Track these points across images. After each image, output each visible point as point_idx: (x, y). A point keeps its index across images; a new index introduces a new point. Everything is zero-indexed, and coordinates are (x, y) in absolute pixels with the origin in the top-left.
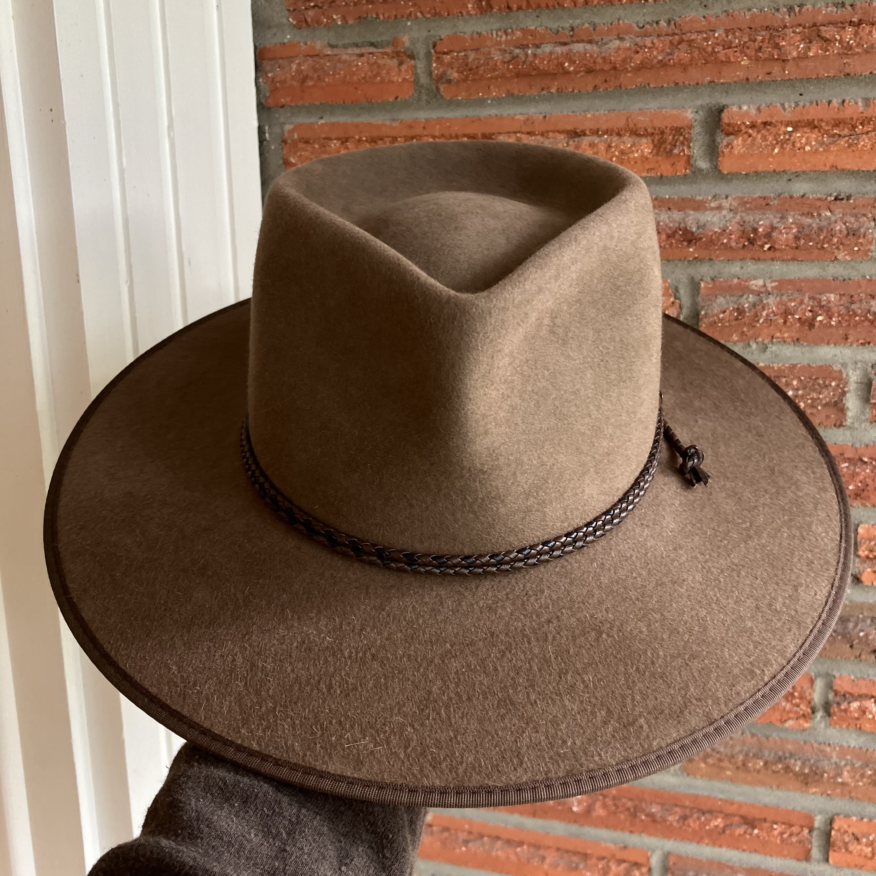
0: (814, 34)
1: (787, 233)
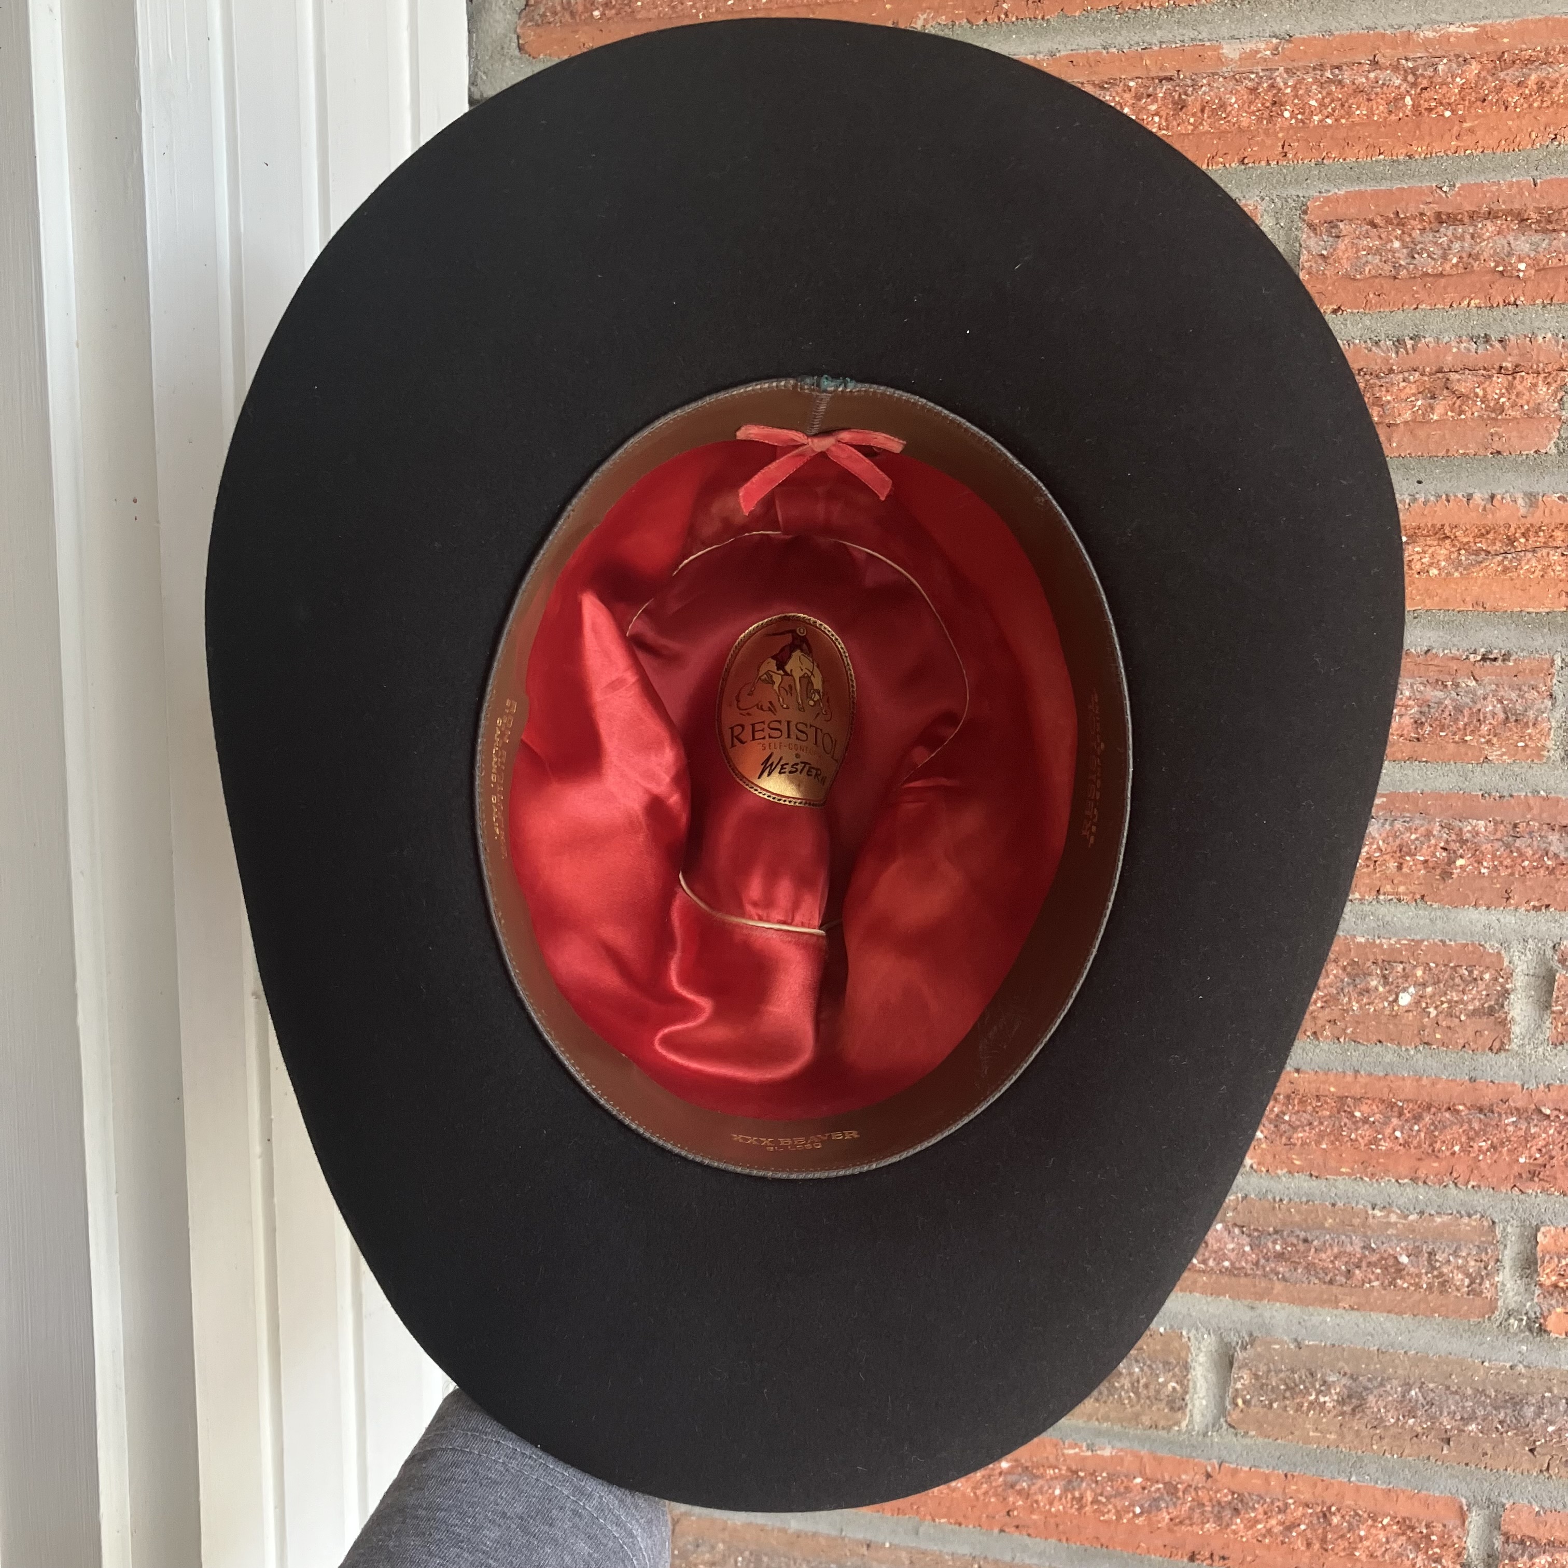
0: (1440, 383)
1: (1401, 716)
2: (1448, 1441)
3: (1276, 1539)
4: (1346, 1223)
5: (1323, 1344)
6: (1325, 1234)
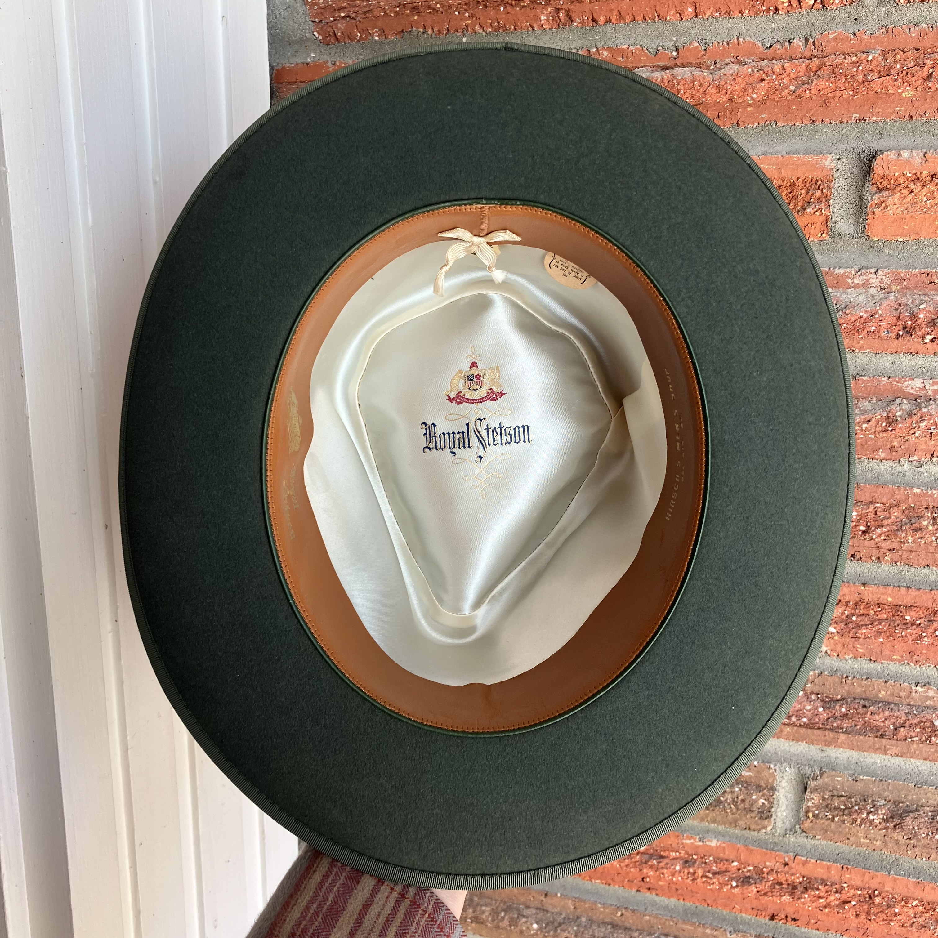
3: (834, 910)
4: (895, 695)
5: (874, 779)
6: (879, 702)
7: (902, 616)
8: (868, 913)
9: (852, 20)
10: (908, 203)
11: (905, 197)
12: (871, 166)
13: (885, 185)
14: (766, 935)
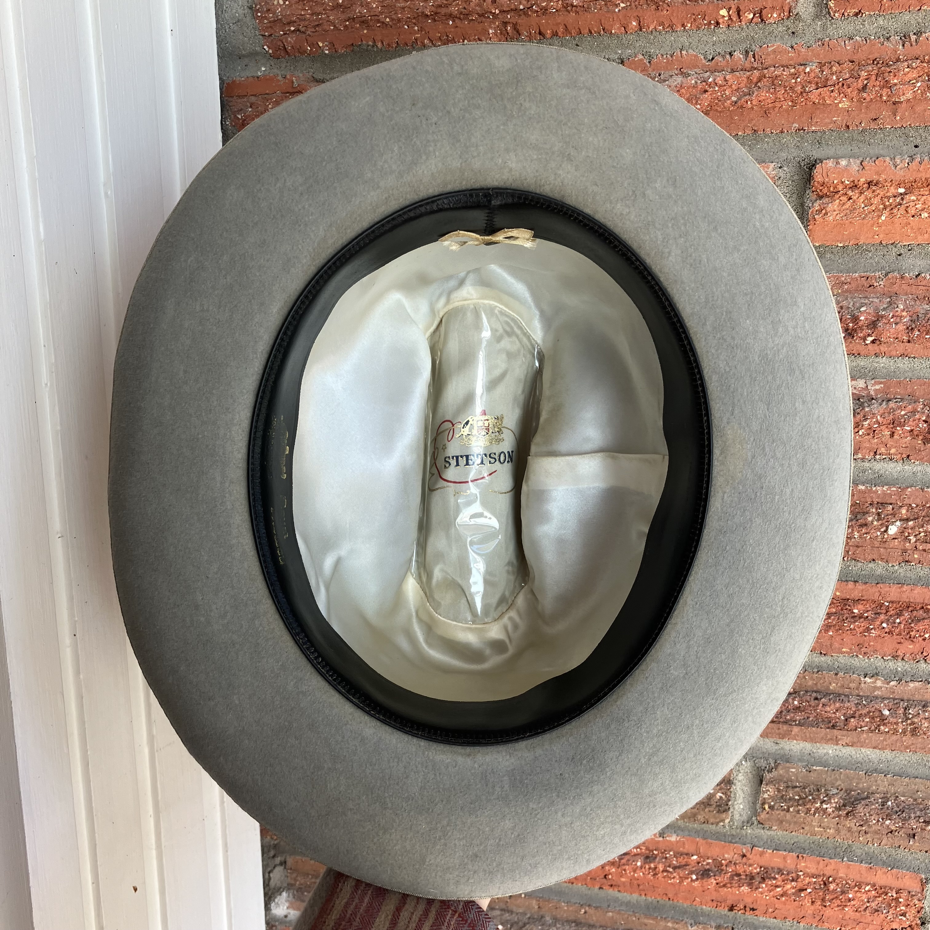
2: (914, 835)
3: (790, 898)
4: (845, 686)
5: (826, 769)
6: (830, 694)
7: (850, 610)
8: (823, 900)
9: (790, 33)
10: (847, 209)
11: (844, 204)
12: (811, 174)
13: (825, 193)
14: (725, 925)
